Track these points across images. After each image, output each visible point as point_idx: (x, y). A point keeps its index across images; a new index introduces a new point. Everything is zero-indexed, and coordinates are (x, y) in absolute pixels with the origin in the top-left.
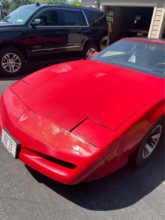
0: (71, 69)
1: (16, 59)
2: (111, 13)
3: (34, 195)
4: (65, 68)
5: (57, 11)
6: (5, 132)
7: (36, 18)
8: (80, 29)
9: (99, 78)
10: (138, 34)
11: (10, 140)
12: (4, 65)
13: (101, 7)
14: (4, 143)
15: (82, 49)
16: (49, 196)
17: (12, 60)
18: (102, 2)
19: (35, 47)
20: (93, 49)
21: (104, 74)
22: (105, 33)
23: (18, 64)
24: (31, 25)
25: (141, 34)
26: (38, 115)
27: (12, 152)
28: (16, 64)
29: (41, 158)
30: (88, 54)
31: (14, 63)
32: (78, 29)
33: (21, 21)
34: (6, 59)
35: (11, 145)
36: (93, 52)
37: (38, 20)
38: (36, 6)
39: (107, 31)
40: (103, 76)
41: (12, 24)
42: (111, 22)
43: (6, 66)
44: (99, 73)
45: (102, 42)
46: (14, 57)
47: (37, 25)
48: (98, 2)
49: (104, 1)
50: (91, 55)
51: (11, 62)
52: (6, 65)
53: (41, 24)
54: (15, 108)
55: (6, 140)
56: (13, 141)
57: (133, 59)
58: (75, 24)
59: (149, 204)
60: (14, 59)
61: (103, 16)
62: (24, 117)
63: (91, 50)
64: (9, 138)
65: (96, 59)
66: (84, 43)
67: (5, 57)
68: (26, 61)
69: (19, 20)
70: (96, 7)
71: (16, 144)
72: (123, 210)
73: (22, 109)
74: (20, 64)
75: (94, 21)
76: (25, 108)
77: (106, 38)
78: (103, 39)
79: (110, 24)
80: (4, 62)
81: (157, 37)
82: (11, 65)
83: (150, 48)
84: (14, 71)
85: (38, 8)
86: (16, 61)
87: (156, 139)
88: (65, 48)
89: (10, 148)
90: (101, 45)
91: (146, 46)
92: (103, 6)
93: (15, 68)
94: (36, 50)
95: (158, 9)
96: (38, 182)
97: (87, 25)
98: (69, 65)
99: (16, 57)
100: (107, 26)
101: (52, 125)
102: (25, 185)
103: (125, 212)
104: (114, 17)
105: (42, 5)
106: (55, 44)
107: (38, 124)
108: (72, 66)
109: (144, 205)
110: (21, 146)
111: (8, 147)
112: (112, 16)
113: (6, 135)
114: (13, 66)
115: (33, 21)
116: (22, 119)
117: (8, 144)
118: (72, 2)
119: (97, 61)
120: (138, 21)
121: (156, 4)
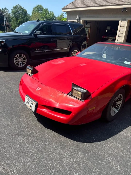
0: (64, 62)
1: (24, 57)
2: (88, 25)
3: (45, 135)
4: (60, 61)
5: (51, 25)
6: (28, 97)
7: (37, 30)
8: (66, 37)
9: (82, 66)
10: (109, 40)
11: (31, 101)
12: (15, 62)
13: (81, 21)
14: (27, 104)
15: (68, 51)
16: (54, 135)
17: (21, 58)
18: (82, 18)
19: (36, 49)
20: (76, 51)
21: (85, 64)
22: (85, 39)
23: (25, 61)
24: (34, 35)
25: (111, 40)
26: (47, 87)
27: (32, 108)
28: (23, 61)
29: (50, 110)
30: (72, 54)
31: (22, 60)
32: (65, 37)
33: (27, 32)
34: (17, 57)
35: (32, 104)
36: (76, 53)
37: (39, 32)
38: (37, 22)
39: (86, 38)
40: (85, 65)
41: (21, 34)
42: (89, 31)
43: (17, 63)
44: (82, 64)
45: (82, 46)
46: (22, 56)
47: (38, 34)
48: (79, 18)
49: (83, 17)
50: (74, 55)
51: (20, 60)
52: (17, 61)
53: (40, 34)
54: (33, 84)
55: (28, 102)
56: (33, 101)
57: (104, 56)
58: (62, 34)
59: (115, 141)
60: (22, 58)
61: (83, 27)
62: (39, 88)
63: (74, 51)
64: (30, 100)
65: (80, 56)
66: (70, 46)
67: (16, 56)
68: (30, 59)
69: (26, 32)
70: (77, 21)
71: (35, 103)
72: (99, 143)
73: (37, 84)
74: (26, 61)
75: (77, 31)
76: (39, 84)
77: (85, 42)
78: (83, 43)
79: (88, 33)
80: (15, 60)
81: (122, 41)
82: (20, 62)
83: (115, 48)
84: (22, 66)
85: (38, 23)
86: (23, 59)
87: (119, 104)
88: (57, 50)
89: (31, 106)
90: (82, 48)
91: (112, 47)
92: (82, 20)
93: (23, 64)
94: (37, 51)
95: (122, 22)
96: (46, 129)
97: (72, 34)
98: (62, 59)
99: (23, 56)
100: (86, 35)
101: (56, 92)
102: (39, 130)
103: (100, 144)
104: (90, 28)
105: (41, 21)
106: (49, 48)
107: (48, 91)
108: (64, 60)
109: (112, 141)
110: (38, 104)
111: (30, 106)
112: (89, 28)
113: (28, 99)
114: (21, 63)
115: (35, 32)
116: (38, 89)
117: (30, 104)
118: (58, 16)
119: (80, 57)
120: (108, 30)
121: (121, 18)
